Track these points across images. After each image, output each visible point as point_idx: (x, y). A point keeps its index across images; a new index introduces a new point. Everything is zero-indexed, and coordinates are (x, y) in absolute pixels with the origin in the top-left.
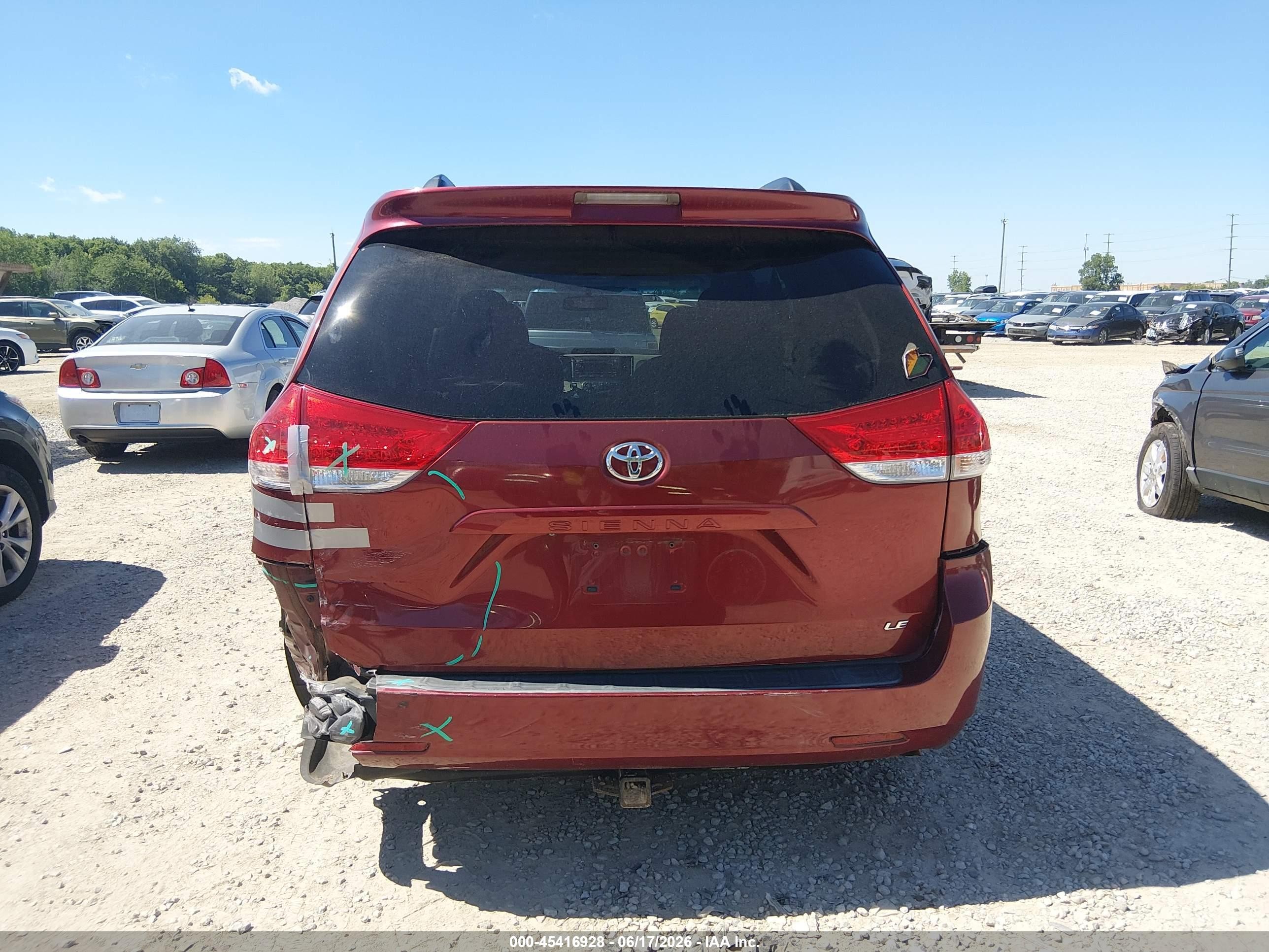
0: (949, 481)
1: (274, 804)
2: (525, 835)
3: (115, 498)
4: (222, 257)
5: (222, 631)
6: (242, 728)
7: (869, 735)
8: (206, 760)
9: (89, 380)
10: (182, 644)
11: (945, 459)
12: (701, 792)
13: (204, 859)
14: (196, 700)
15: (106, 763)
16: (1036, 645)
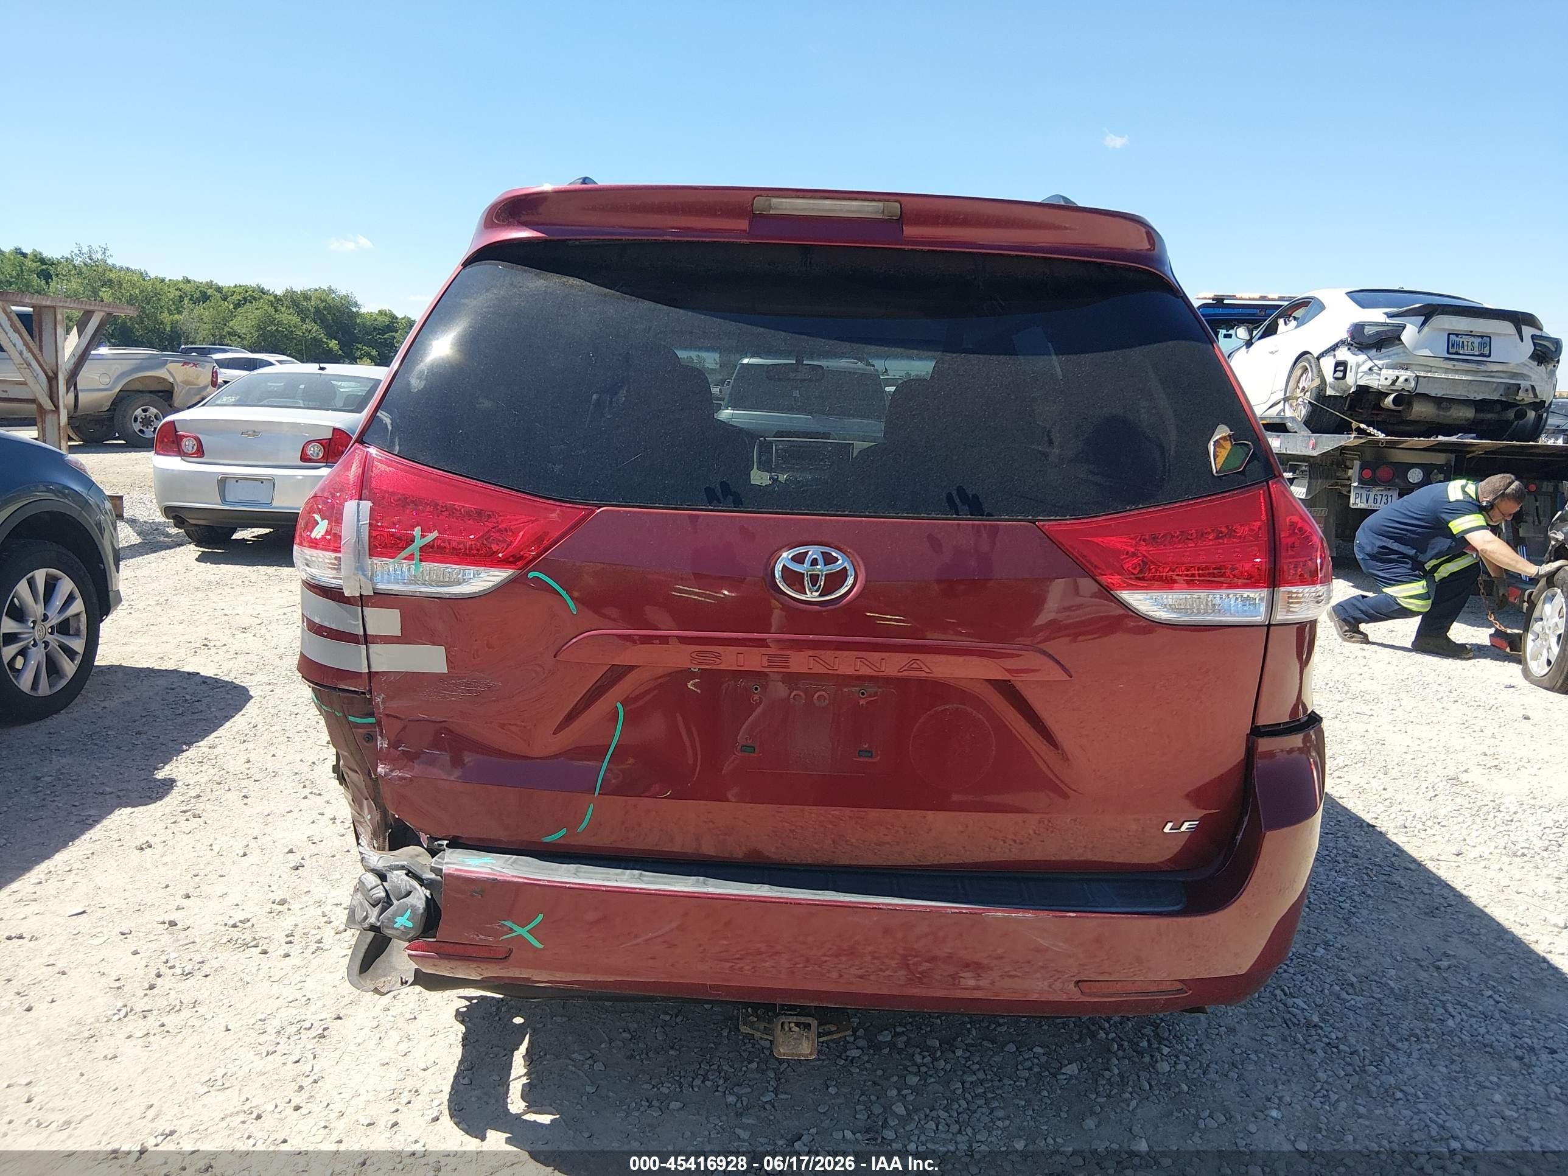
0: (1269, 626)
1: (324, 1006)
2: (648, 1077)
3: (208, 593)
4: (385, 314)
5: (304, 768)
6: (305, 899)
7: (1134, 982)
8: (249, 939)
9: (190, 449)
10: (251, 782)
11: (1264, 593)
12: (897, 1034)
13: (219, 1077)
14: (254, 857)
15: (123, 934)
16: (1377, 857)
